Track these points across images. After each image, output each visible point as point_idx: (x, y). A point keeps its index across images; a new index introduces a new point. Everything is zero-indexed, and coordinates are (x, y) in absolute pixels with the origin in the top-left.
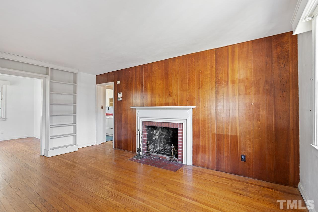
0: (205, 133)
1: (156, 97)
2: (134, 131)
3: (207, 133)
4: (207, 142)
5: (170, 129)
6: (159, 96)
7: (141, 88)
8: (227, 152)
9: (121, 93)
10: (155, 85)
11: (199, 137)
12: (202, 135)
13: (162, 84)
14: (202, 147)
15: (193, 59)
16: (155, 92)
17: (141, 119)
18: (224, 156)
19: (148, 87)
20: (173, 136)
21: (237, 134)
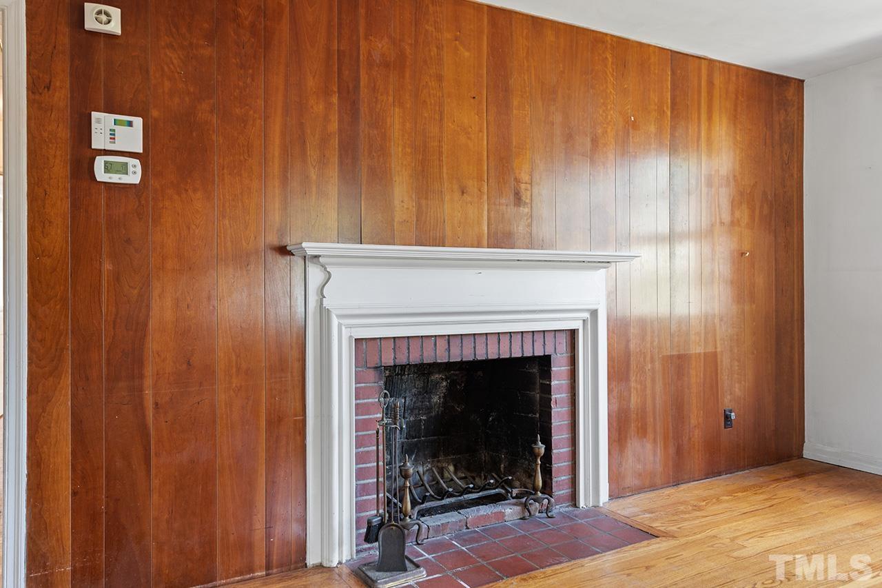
0: (645, 358)
1: (447, 198)
2: (280, 420)
3: (648, 358)
4: (649, 392)
5: (439, 372)
6: (463, 193)
7: (340, 121)
8: (696, 412)
9: (138, 122)
10: (441, 127)
11: (627, 379)
12: (637, 367)
13: (481, 131)
14: (637, 414)
15: (606, 58)
16: (441, 166)
17: (350, 327)
18: (691, 426)
19: (397, 126)
20: (445, 403)
21: (716, 348)
